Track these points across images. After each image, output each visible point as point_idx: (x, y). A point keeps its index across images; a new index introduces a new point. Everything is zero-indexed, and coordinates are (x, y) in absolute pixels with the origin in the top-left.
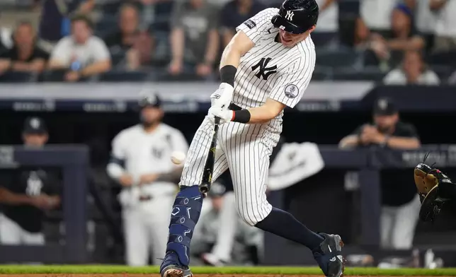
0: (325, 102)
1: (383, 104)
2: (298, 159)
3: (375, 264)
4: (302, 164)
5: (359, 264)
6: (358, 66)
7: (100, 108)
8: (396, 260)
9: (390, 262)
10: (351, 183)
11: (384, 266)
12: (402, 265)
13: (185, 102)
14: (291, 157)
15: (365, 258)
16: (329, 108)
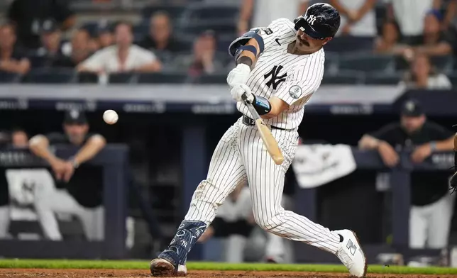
0: (358, 105)
1: (410, 106)
2: (331, 160)
3: (406, 263)
4: (335, 165)
5: (390, 263)
6: (390, 71)
7: (139, 108)
8: (425, 259)
9: (419, 261)
10: (382, 184)
11: (414, 265)
12: (432, 263)
13: (222, 104)
14: (325, 157)
15: (395, 257)
16: (361, 111)
